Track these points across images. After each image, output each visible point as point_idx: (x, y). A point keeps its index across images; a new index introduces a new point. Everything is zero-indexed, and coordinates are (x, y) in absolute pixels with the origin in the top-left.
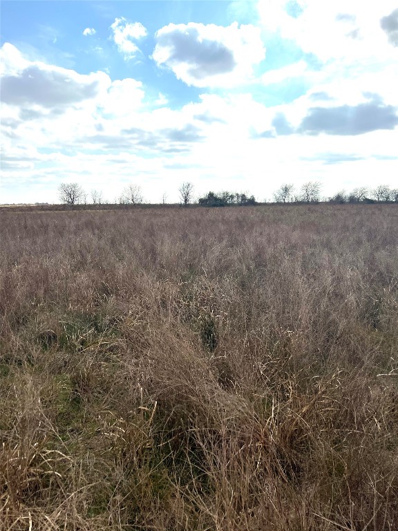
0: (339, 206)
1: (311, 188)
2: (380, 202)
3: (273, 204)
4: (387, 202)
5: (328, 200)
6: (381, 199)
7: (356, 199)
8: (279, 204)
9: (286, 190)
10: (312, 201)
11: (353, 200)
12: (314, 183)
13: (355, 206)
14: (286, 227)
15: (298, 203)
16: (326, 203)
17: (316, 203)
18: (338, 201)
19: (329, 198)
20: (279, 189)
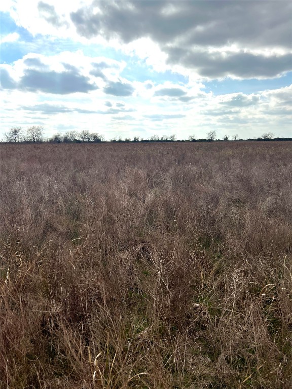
0: (57, 145)
1: (35, 131)
2: (84, 142)
3: (6, 143)
4: (89, 142)
5: (49, 140)
6: (85, 140)
7: (68, 139)
8: (10, 143)
9: (15, 132)
10: (37, 141)
11: (66, 141)
12: (37, 127)
13: (67, 145)
14: (15, 160)
15: (26, 143)
16: (47, 143)
17: (40, 142)
18: (56, 141)
19: (50, 139)
20: (10, 131)
